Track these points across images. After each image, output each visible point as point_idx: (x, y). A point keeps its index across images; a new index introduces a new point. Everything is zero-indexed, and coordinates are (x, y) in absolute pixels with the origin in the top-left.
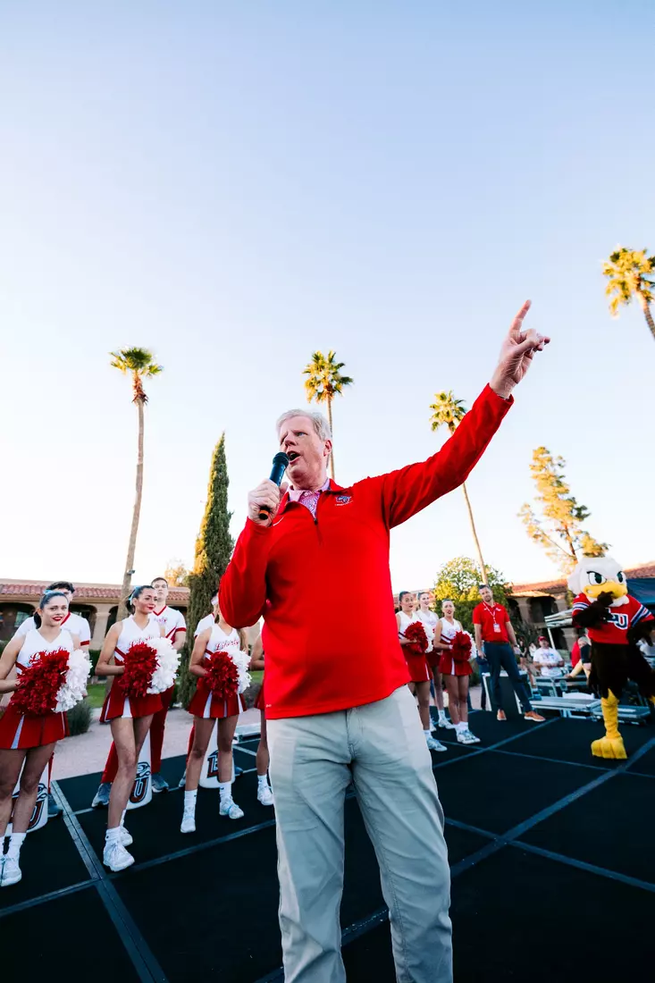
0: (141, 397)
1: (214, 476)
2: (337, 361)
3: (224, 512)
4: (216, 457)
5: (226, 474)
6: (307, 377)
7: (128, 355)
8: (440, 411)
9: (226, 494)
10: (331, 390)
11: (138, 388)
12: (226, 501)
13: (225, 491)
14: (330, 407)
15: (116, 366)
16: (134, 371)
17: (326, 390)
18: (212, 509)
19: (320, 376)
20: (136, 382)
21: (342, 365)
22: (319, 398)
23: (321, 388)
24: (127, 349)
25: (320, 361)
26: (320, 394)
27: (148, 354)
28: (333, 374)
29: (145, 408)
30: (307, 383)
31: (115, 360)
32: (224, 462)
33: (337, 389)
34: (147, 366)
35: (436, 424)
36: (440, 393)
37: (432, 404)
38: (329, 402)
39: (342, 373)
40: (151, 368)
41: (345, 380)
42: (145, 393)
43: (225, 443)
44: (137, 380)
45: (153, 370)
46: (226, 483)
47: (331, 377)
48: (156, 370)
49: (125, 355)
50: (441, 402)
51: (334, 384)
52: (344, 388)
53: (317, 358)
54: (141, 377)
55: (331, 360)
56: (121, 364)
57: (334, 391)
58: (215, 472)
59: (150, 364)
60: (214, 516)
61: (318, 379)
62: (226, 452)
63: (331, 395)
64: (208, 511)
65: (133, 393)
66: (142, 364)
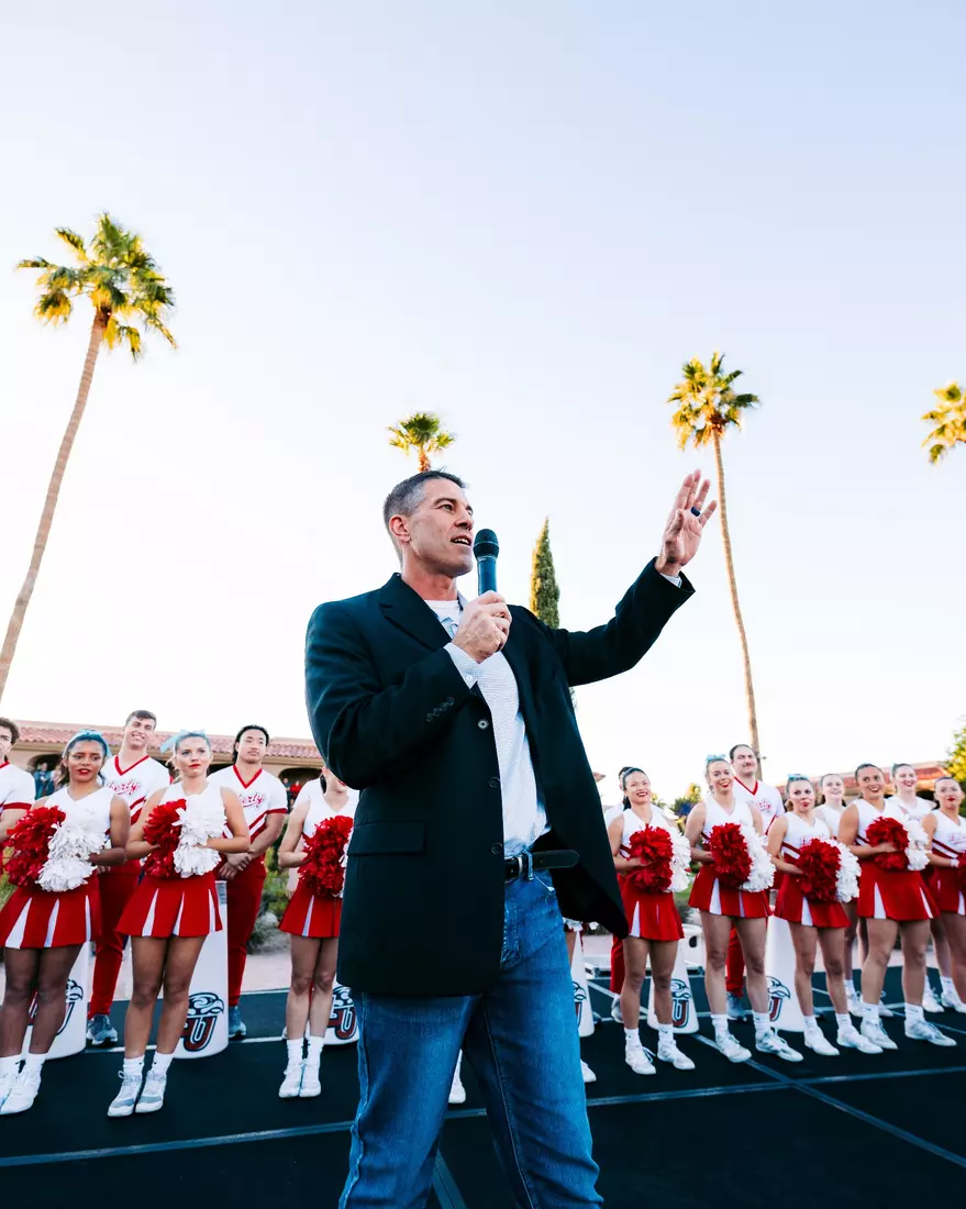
1: (538, 586)
2: (727, 370)
4: (538, 556)
5: (554, 582)
6: (677, 407)
7: (409, 426)
8: (947, 421)
9: (556, 612)
10: (718, 421)
13: (555, 607)
14: (718, 451)
15: (396, 445)
16: (418, 447)
17: (710, 424)
19: (697, 401)
20: (423, 463)
21: (737, 374)
22: (699, 440)
23: (702, 422)
24: (407, 418)
25: (697, 375)
26: (701, 432)
27: (434, 418)
28: (722, 392)
30: (675, 417)
31: (394, 436)
32: (550, 564)
33: (730, 418)
34: (435, 436)
35: (939, 449)
36: (947, 385)
37: (927, 412)
38: (717, 444)
39: (739, 388)
40: (439, 438)
41: (745, 400)
43: (549, 535)
44: (423, 459)
45: (444, 441)
46: (556, 595)
47: (718, 398)
48: (447, 440)
49: (405, 427)
50: (948, 404)
51: (724, 410)
52: (744, 414)
53: (691, 371)
54: (428, 455)
55: (716, 370)
56: (403, 440)
57: (724, 422)
58: (539, 580)
59: (438, 433)
61: (694, 408)
62: (552, 548)
63: (720, 430)
66: (428, 435)
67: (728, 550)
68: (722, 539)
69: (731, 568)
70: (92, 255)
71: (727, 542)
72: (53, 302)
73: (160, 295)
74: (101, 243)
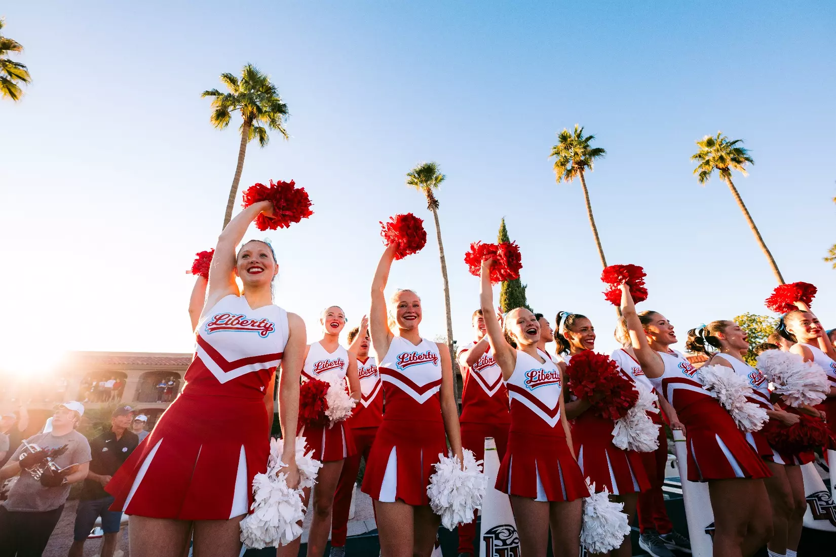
0: (434, 203)
2: (585, 136)
6: (558, 158)
7: (419, 173)
10: (581, 164)
11: (430, 196)
14: (583, 179)
15: (412, 183)
16: (425, 184)
17: (577, 166)
20: (428, 192)
21: (591, 137)
24: (419, 168)
27: (434, 166)
28: (584, 148)
29: (438, 211)
30: (557, 163)
31: (409, 179)
33: (587, 162)
38: (582, 175)
39: (593, 145)
40: (437, 179)
41: (597, 152)
42: (437, 199)
45: (439, 180)
47: (582, 152)
48: (441, 179)
49: (417, 173)
51: (584, 158)
53: (565, 138)
54: (431, 187)
55: (579, 137)
56: (416, 181)
57: (583, 165)
59: (435, 176)
61: (568, 158)
65: (427, 201)
66: (431, 177)
70: (242, 89)
72: (222, 114)
73: (280, 109)
74: (246, 82)
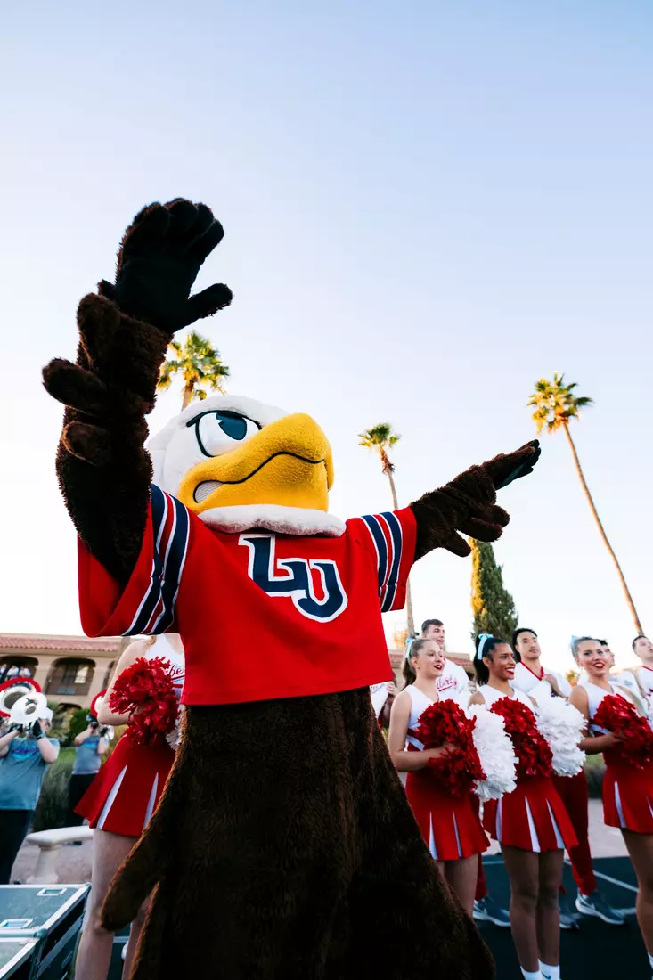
0: (389, 467)
3: (494, 566)
6: (534, 409)
7: (372, 433)
10: (566, 415)
11: (385, 459)
12: (493, 555)
14: (569, 435)
15: (363, 444)
16: (378, 445)
18: (481, 565)
20: (382, 455)
21: (572, 386)
24: (371, 428)
25: (546, 388)
27: (388, 426)
28: (567, 397)
29: (393, 475)
30: (534, 415)
31: (361, 440)
33: (571, 413)
34: (388, 437)
38: (567, 428)
39: (575, 394)
40: (391, 438)
42: (391, 462)
44: (383, 453)
45: (394, 440)
48: (395, 439)
49: (370, 434)
51: (568, 408)
53: (540, 386)
54: (385, 449)
55: (559, 384)
56: (368, 442)
57: (569, 416)
60: (485, 571)
63: (568, 420)
64: (477, 566)
65: (381, 464)
66: (384, 437)
67: (590, 498)
68: (584, 492)
69: (595, 511)
71: (588, 493)
